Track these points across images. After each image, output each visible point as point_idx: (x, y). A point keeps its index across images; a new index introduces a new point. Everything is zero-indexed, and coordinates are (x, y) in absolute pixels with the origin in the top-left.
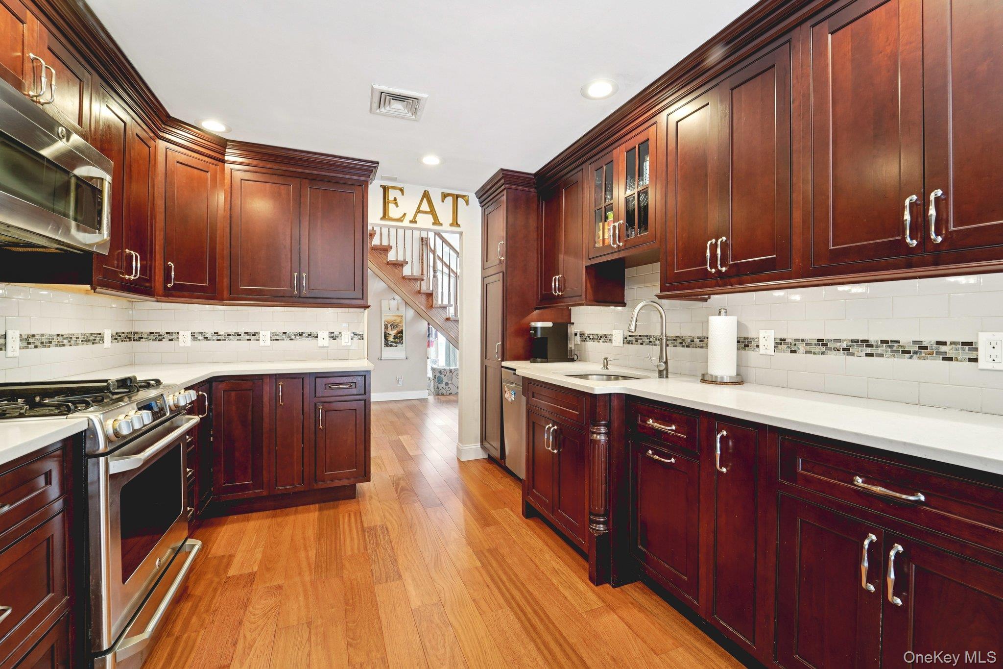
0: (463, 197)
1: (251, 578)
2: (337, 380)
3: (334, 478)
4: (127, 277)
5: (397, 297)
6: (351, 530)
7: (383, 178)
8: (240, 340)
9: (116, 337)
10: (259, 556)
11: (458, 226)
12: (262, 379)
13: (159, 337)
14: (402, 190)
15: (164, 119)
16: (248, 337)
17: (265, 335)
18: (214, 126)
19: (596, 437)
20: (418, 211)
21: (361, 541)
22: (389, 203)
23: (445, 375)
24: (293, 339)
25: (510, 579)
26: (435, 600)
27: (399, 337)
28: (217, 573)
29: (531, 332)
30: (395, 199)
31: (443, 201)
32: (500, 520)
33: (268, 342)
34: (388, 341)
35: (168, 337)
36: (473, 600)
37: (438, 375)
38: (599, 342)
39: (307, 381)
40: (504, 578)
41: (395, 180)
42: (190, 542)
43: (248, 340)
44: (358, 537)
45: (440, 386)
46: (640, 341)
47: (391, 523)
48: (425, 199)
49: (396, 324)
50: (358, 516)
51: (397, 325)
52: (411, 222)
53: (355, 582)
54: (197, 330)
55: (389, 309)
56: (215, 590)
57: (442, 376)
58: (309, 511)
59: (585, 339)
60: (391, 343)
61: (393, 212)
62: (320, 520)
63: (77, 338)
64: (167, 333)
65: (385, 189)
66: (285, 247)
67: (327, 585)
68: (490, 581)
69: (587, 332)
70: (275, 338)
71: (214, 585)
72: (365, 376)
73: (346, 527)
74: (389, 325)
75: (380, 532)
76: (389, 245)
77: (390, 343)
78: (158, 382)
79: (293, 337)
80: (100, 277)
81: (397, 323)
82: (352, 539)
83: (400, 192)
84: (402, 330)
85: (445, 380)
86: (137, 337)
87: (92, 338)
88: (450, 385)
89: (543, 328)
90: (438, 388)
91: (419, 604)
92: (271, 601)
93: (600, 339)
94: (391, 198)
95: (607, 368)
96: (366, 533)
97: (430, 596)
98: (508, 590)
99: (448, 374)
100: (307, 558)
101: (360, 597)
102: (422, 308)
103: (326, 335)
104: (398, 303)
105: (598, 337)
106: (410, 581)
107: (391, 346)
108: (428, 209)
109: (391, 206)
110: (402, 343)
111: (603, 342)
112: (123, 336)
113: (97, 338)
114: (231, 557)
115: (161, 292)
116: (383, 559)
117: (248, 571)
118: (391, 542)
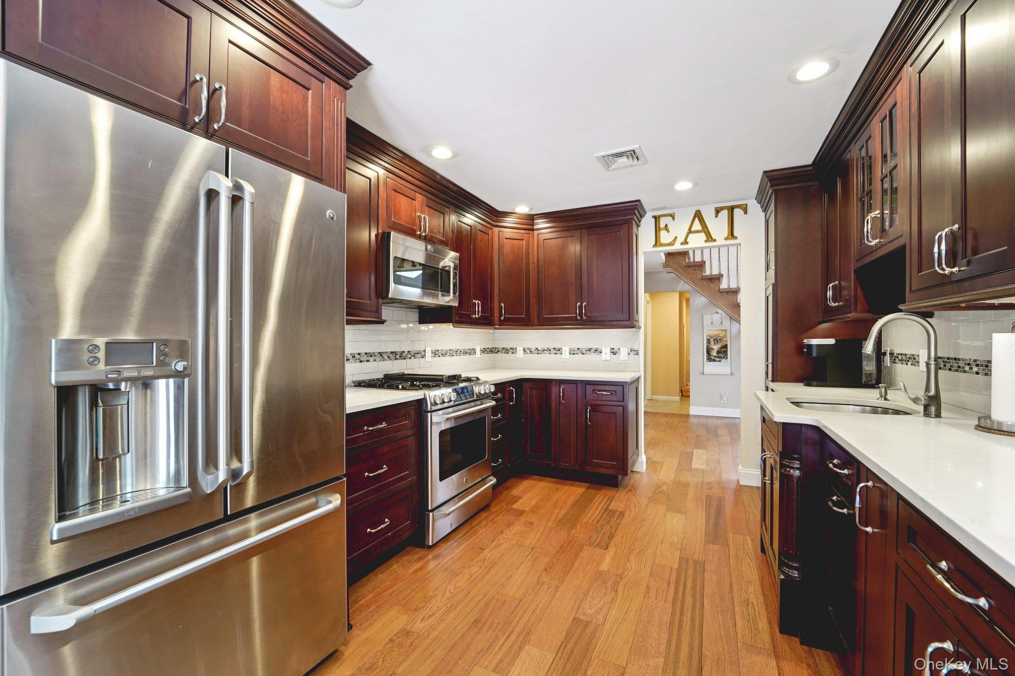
0: (739, 206)
1: (521, 513)
2: (600, 387)
3: (599, 466)
4: (474, 316)
5: (720, 311)
6: (597, 507)
7: (654, 210)
8: (550, 353)
9: (484, 351)
10: (533, 503)
11: (736, 238)
12: (551, 382)
13: (506, 351)
14: (672, 216)
15: (496, 214)
16: (555, 352)
17: (566, 350)
18: (523, 209)
19: (789, 471)
20: (690, 232)
21: (599, 516)
22: (660, 230)
24: (584, 354)
25: (694, 589)
26: (619, 572)
27: (723, 352)
28: (508, 505)
29: (804, 350)
30: (666, 226)
31: (716, 216)
32: (731, 544)
33: (568, 356)
34: (710, 356)
35: (511, 351)
36: (647, 586)
38: (907, 364)
39: (579, 386)
40: (689, 585)
41: (664, 208)
42: (491, 478)
43: (555, 354)
44: (599, 513)
46: (948, 365)
47: (630, 513)
48: (696, 218)
49: (718, 338)
50: (609, 501)
51: (721, 340)
52: (682, 244)
53: (575, 539)
54: (526, 347)
56: (501, 512)
58: (580, 487)
59: (895, 360)
60: (715, 358)
61: (665, 238)
62: (582, 495)
63: (461, 351)
64: (511, 348)
65: (656, 218)
66: (571, 283)
67: (557, 533)
68: (674, 581)
69: (896, 351)
70: (572, 352)
71: (503, 509)
72: (623, 386)
73: (597, 504)
74: (712, 340)
75: (617, 515)
76: (702, 260)
77: (713, 358)
78: (478, 379)
79: (584, 352)
80: (457, 318)
81: (720, 338)
82: (594, 513)
83: (670, 218)
84: (726, 345)
86: (496, 350)
87: (469, 351)
89: (819, 346)
91: (606, 570)
92: (523, 529)
93: (908, 361)
94: (662, 225)
95: (886, 399)
96: (606, 513)
97: (617, 569)
98: (684, 594)
100: (559, 513)
101: (572, 548)
103: (608, 351)
104: (721, 318)
105: (906, 358)
106: (611, 554)
107: (714, 361)
108: (700, 228)
109: (663, 233)
110: (727, 358)
111: (912, 365)
112: (488, 350)
113: (472, 352)
114: (520, 498)
115: (498, 323)
116: (604, 534)
117: (522, 508)
118: (619, 525)
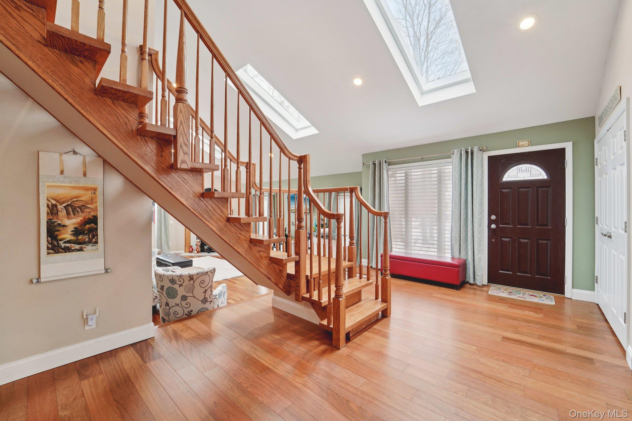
5: (84, 150)
23: (181, 285)
27: (88, 231)
34: (57, 241)
37: (167, 284)
45: (172, 302)
49: (77, 204)
51: (83, 208)
55: (62, 172)
57: (176, 286)
60: (68, 245)
74: (60, 208)
77: (63, 245)
81: (81, 203)
84: (95, 218)
85: (181, 292)
88: (189, 300)
90: (167, 304)
99: (187, 282)
102: (147, 168)
104: (84, 164)
107: (67, 250)
110: (96, 242)
